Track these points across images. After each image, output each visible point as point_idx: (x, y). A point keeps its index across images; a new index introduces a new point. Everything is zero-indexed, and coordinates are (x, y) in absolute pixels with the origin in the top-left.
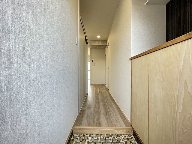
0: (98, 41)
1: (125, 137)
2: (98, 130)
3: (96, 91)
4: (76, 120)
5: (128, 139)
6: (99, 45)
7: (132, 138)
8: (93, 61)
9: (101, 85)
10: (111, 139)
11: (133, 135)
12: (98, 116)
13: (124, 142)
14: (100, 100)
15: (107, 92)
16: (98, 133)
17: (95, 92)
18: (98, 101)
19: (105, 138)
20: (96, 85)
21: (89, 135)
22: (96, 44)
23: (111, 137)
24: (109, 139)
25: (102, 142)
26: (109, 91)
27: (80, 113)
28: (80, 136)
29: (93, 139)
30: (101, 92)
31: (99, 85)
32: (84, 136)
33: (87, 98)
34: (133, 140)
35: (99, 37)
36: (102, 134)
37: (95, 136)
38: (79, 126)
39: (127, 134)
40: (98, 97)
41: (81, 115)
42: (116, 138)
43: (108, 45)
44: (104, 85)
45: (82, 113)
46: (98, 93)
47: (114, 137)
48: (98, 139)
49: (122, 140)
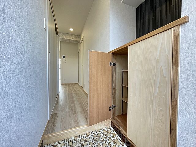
0: (70, 34)
1: (105, 130)
2: (76, 131)
3: (68, 90)
4: (47, 127)
5: (108, 132)
6: (72, 39)
7: (111, 129)
8: (64, 57)
9: (74, 84)
10: (92, 137)
11: (111, 126)
12: (76, 116)
13: (104, 135)
14: (75, 99)
15: (81, 91)
16: (77, 134)
17: (68, 92)
18: (73, 100)
19: (85, 137)
20: (68, 84)
21: (65, 140)
22: (68, 38)
23: (91, 135)
24: (90, 137)
25: (82, 143)
26: (84, 89)
27: (51, 117)
28: (53, 145)
29: (71, 144)
30: (75, 91)
31: (71, 84)
32: (59, 143)
33: (58, 99)
34: (112, 131)
35: (71, 30)
36: (82, 134)
37: (73, 139)
38: (52, 132)
39: (105, 127)
40: (72, 96)
41: (53, 119)
42: (96, 134)
43: (83, 40)
44: (77, 83)
45: (54, 117)
46: (71, 92)
47: (94, 134)
48: (77, 141)
49: (102, 134)
